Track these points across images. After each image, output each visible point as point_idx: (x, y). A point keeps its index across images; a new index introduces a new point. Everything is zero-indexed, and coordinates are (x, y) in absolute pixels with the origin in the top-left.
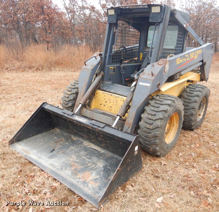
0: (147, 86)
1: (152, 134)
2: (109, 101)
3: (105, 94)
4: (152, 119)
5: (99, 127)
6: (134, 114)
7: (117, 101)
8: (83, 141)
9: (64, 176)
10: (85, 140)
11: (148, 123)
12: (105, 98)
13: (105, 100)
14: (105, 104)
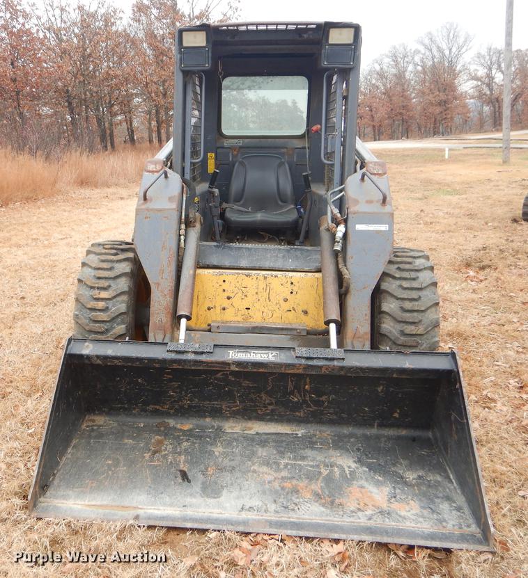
0: (381, 231)
1: (424, 345)
2: (240, 294)
3: (223, 278)
4: (416, 309)
5: (333, 359)
6: (367, 308)
7: (268, 289)
8: (220, 424)
9: (320, 521)
10: (227, 418)
11: (411, 320)
12: (225, 286)
13: (226, 294)
14: (226, 303)
